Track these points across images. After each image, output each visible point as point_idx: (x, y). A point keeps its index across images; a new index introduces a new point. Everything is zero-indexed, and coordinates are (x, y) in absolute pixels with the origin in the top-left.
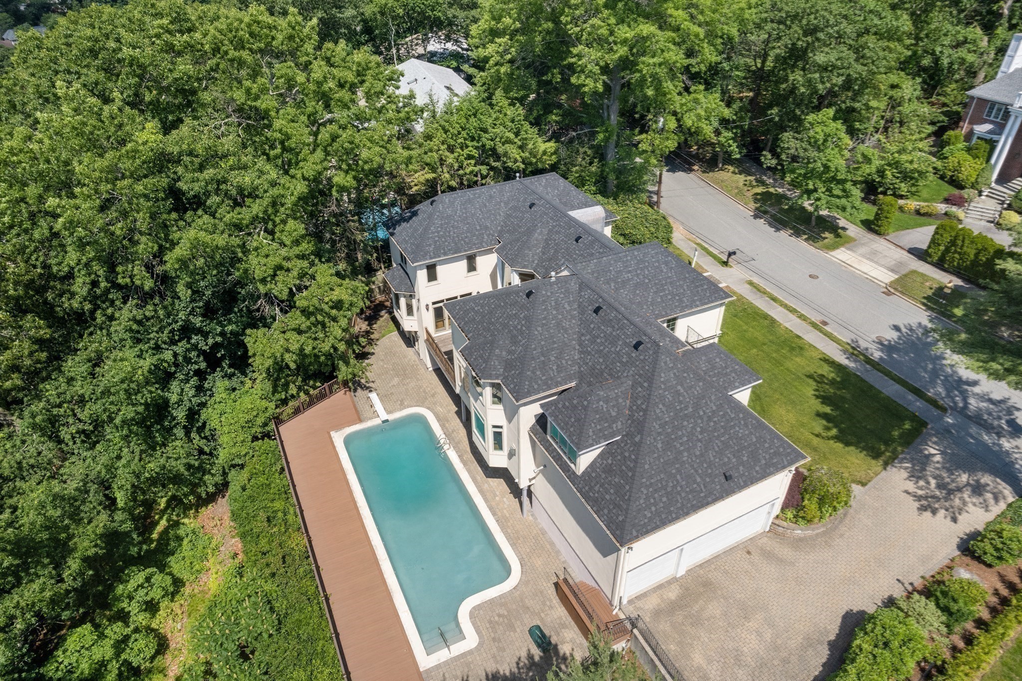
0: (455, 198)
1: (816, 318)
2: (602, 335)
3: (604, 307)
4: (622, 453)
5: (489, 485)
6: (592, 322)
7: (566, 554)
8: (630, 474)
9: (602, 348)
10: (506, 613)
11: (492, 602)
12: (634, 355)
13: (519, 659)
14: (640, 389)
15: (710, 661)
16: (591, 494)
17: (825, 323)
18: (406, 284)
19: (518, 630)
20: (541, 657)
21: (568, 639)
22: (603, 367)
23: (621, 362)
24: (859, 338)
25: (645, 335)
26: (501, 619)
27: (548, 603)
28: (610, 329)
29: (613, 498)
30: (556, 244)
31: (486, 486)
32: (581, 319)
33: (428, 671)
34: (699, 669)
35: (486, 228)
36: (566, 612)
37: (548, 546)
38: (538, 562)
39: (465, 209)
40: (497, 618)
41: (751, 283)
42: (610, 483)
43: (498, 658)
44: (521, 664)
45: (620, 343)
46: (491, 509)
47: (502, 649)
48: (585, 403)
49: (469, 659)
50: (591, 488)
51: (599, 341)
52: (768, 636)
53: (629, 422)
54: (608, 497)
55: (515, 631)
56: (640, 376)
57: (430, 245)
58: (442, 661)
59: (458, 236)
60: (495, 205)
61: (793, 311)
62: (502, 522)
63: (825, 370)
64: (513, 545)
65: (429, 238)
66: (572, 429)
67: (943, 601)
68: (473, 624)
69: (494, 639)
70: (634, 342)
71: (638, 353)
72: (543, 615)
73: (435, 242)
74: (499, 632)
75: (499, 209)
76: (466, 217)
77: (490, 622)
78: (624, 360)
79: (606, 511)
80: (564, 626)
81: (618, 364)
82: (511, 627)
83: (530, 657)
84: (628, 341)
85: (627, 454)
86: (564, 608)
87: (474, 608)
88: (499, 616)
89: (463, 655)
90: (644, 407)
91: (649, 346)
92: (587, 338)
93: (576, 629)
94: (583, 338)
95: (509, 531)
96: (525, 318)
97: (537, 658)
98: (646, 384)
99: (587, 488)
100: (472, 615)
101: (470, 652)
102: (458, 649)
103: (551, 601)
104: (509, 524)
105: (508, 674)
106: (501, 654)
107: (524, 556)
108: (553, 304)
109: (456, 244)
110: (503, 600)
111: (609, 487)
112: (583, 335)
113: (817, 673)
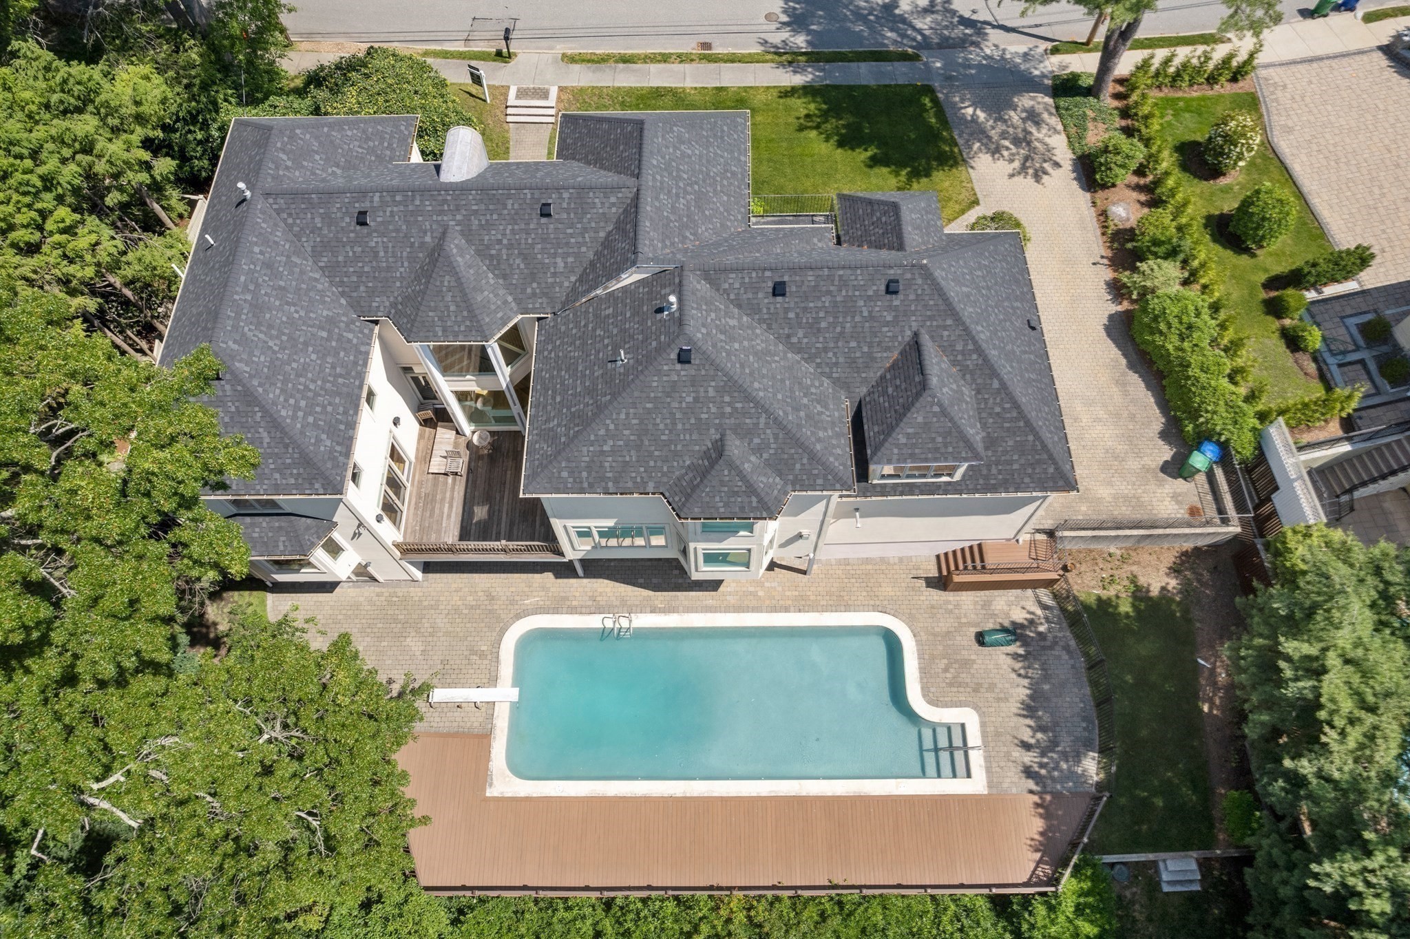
0: (235, 328)
1: (689, 46)
2: (822, 314)
3: (786, 278)
4: (990, 414)
5: (730, 594)
6: (787, 310)
7: (892, 552)
8: (1022, 424)
9: (838, 329)
10: (945, 661)
11: (924, 671)
12: (896, 303)
13: (1014, 670)
14: (946, 333)
15: (1110, 484)
16: (993, 482)
17: (706, 46)
18: (308, 528)
19: (973, 657)
20: (1021, 646)
21: (1005, 608)
22: (866, 349)
23: (887, 324)
24: (762, 35)
25: (891, 267)
26: (952, 670)
27: (950, 607)
28: (827, 300)
29: (1023, 461)
30: (510, 247)
31: (732, 600)
32: (761, 321)
33: (990, 785)
34: (1116, 497)
35: (331, 321)
36: (969, 593)
37: (870, 567)
38: (887, 590)
39: (270, 327)
40: (948, 675)
41: (572, 59)
42: (1005, 452)
43: (1002, 695)
44: (1022, 672)
45: (861, 303)
46: (774, 609)
47: (992, 687)
48: (936, 409)
49: (990, 729)
50: (987, 478)
51: (823, 325)
52: (1102, 414)
53: (968, 376)
54: (1016, 466)
55: (974, 661)
56: (931, 318)
57: (319, 441)
58: (983, 763)
59: (324, 381)
60: (291, 273)
61: (665, 58)
62: (802, 606)
63: (802, 107)
64: (847, 608)
65: (302, 433)
66: (950, 449)
67: (1161, 250)
68: (946, 706)
69: (976, 690)
70: (883, 288)
71: (901, 296)
72: (964, 620)
73: (315, 425)
74: (968, 680)
75: (302, 272)
76: (291, 338)
77: (951, 685)
78: (889, 318)
79: (1027, 480)
80: (987, 604)
81: (885, 329)
82: (966, 664)
83: (1016, 656)
84: (870, 293)
85: (998, 410)
86: (964, 593)
87: (924, 696)
88: (946, 670)
89: (984, 734)
90: (970, 347)
91: (908, 276)
92: (800, 334)
93: (996, 592)
94: (794, 340)
95: (824, 603)
96: (720, 391)
97: (1021, 651)
98: (949, 322)
99: (981, 481)
100: (934, 702)
101: (983, 725)
102: (974, 738)
103: (948, 602)
104: (812, 598)
105: (1028, 692)
106: (997, 690)
107: (872, 603)
108: (723, 337)
109: (339, 394)
110: (926, 657)
111: (1008, 457)
112: (789, 336)
113: (1152, 400)
